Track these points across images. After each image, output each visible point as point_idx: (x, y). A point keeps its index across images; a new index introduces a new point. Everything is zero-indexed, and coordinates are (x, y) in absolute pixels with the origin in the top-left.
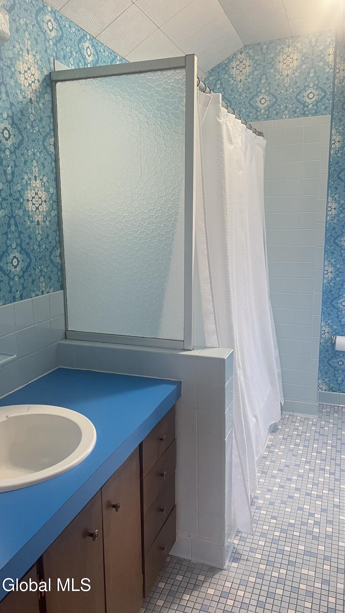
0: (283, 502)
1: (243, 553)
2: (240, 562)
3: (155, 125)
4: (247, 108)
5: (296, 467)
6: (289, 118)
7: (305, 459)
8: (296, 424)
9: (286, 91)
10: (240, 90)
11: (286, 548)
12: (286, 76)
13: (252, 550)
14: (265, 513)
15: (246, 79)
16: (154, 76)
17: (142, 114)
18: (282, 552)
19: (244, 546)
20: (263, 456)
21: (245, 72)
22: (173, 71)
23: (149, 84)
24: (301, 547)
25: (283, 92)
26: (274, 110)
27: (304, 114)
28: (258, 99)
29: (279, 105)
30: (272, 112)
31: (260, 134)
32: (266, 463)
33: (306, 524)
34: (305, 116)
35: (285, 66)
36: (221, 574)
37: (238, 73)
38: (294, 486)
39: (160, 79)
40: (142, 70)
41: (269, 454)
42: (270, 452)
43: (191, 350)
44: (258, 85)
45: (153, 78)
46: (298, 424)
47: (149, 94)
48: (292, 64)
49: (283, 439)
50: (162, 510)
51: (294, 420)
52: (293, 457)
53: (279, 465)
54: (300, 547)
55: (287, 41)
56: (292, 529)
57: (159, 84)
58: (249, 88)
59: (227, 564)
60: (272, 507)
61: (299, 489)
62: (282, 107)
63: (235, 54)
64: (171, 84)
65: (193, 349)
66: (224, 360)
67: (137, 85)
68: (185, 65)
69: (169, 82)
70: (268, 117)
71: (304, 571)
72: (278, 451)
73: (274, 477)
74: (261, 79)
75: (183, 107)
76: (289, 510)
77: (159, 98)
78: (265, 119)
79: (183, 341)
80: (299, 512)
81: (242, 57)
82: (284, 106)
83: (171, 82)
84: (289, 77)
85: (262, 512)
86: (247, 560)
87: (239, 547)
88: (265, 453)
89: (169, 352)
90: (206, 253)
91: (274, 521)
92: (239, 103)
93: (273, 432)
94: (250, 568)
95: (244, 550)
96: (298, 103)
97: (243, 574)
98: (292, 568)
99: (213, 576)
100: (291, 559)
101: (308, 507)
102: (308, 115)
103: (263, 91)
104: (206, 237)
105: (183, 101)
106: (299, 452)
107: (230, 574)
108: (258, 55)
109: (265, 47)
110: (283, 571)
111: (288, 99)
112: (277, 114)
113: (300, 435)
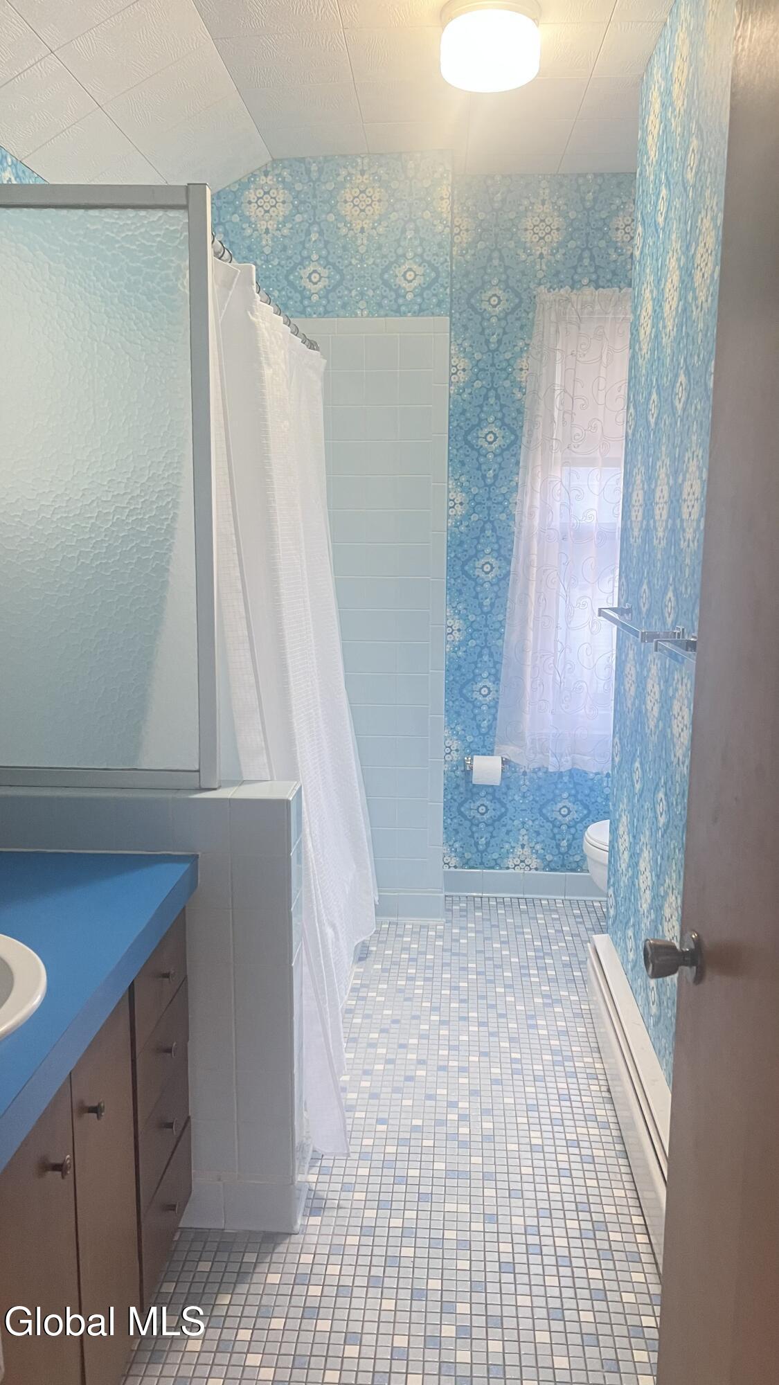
0: (396, 1090)
1: (329, 1197)
2: (325, 1214)
3: (124, 320)
4: (283, 289)
5: (414, 1022)
6: (368, 316)
7: (429, 1004)
8: (405, 939)
9: (362, 260)
10: (267, 250)
11: (411, 1173)
12: (359, 230)
13: (346, 1187)
14: (363, 1115)
15: (278, 229)
16: (118, 218)
17: (95, 294)
18: (405, 1180)
19: (330, 1182)
20: (347, 1009)
21: (276, 214)
22: (160, 213)
23: (108, 233)
24: (440, 1166)
25: (354, 262)
26: (339, 297)
27: (398, 312)
28: (305, 273)
29: (347, 288)
30: (333, 301)
31: (312, 345)
32: (355, 1021)
33: (445, 1122)
34: (401, 316)
35: (356, 211)
36: (289, 1243)
37: (260, 215)
38: (414, 1057)
39: (133, 227)
40: (92, 202)
41: (358, 1003)
42: (359, 998)
43: (215, 789)
44: (303, 243)
45: (118, 221)
46: (409, 939)
47: (109, 253)
48: (369, 208)
49: (383, 970)
50: (170, 1126)
51: (400, 932)
52: (406, 1003)
53: (379, 1021)
54: (437, 1166)
55: (359, 160)
56: (419, 1135)
57: (132, 235)
58: (285, 249)
59: (299, 1222)
60: (376, 1102)
61: (424, 1061)
62: (354, 293)
63: (254, 175)
64: (159, 239)
65: (220, 787)
66: (288, 802)
67: (82, 232)
68: (188, 201)
69: (153, 233)
70: (326, 312)
71: (450, 1207)
72: (375, 994)
73: (373, 1045)
74: (308, 233)
75: (184, 287)
76: (410, 1102)
77: (131, 264)
78: (320, 315)
79: (199, 771)
80: (428, 1103)
81: (269, 182)
82: (357, 290)
83: (158, 235)
84: (366, 234)
85: (358, 1115)
86: (339, 1207)
87: (320, 1187)
88: (349, 1002)
89: (169, 795)
90: (240, 587)
91: (384, 1127)
92: (265, 278)
93: (361, 959)
94: (345, 1221)
95: (330, 1189)
96: (385, 288)
97: (333, 1234)
98: (427, 1206)
99: (274, 1250)
100: (423, 1189)
101: (445, 1092)
102: (405, 314)
103: (315, 257)
104: (239, 554)
105: (184, 277)
106: (416, 991)
107: (308, 1239)
108: (300, 182)
109: (314, 167)
110: (411, 1214)
111: (365, 277)
112: (344, 306)
113: (416, 960)
